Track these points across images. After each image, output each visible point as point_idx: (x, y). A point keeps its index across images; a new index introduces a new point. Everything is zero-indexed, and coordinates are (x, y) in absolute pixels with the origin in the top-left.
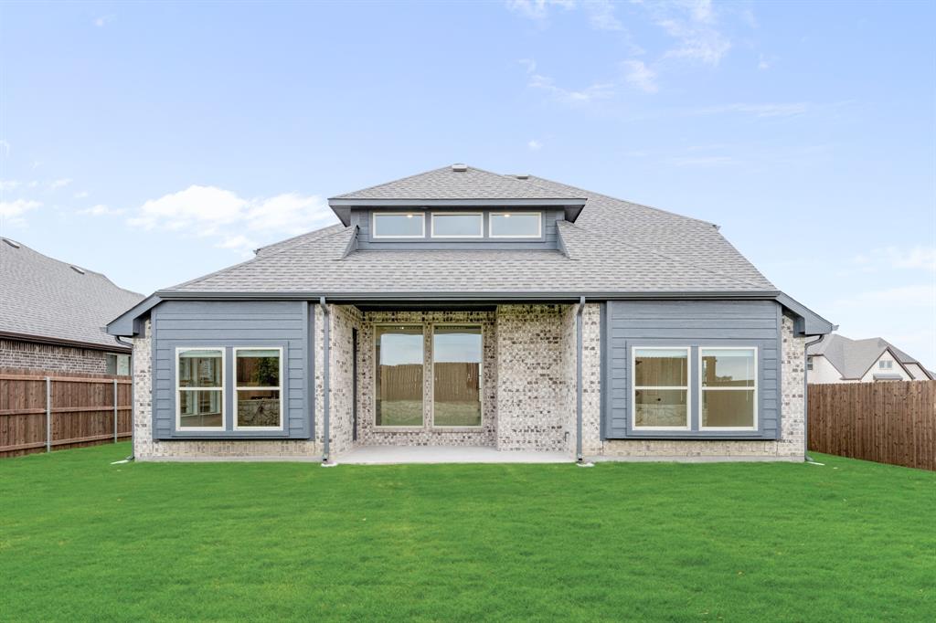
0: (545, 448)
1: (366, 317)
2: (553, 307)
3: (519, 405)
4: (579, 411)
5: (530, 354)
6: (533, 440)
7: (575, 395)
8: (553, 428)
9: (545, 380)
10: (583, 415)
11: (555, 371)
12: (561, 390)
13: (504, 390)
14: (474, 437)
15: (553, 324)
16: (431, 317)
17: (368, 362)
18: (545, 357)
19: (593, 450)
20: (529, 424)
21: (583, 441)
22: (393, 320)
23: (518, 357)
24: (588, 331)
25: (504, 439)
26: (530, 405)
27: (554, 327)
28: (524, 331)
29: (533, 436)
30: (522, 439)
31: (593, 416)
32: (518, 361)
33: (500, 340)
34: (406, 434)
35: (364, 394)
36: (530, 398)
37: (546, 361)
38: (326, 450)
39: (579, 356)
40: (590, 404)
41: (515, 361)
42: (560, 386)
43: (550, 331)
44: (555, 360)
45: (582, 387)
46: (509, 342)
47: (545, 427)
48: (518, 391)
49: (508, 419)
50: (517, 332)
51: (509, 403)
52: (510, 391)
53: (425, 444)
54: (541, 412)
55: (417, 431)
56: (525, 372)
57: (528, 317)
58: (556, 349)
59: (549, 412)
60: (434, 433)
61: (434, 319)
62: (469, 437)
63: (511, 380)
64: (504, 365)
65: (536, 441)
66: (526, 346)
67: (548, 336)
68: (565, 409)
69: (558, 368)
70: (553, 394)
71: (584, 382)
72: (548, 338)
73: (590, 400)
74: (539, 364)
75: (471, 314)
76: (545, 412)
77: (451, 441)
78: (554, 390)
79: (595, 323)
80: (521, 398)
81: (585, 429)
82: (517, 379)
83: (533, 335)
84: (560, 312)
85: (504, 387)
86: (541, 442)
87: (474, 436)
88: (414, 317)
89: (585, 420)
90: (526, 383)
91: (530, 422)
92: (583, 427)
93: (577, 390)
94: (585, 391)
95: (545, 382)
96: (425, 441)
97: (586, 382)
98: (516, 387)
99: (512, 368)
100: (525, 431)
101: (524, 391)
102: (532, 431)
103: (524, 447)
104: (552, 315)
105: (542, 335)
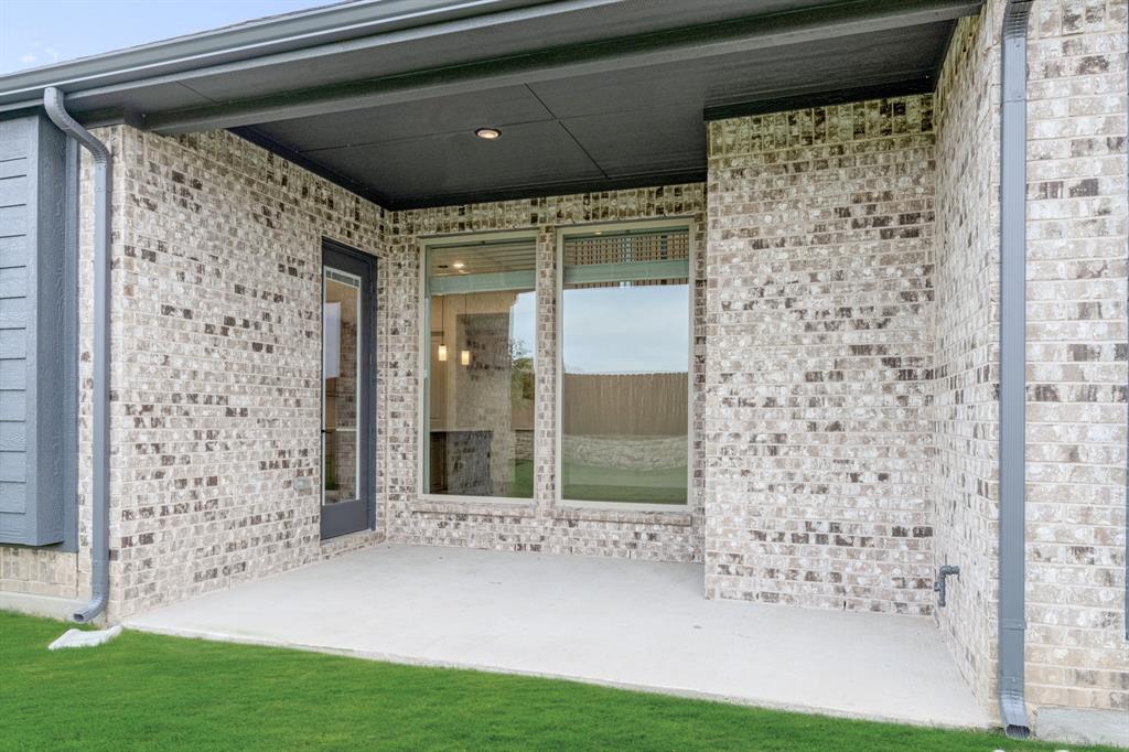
0: (868, 601)
1: (401, 225)
2: (901, 109)
3: (774, 451)
4: (1010, 490)
5: (814, 278)
6: (824, 570)
7: (988, 411)
8: (898, 532)
9: (871, 364)
10: (1032, 511)
11: (905, 331)
12: (929, 400)
13: (726, 401)
14: (664, 537)
15: (901, 169)
16: (553, 210)
17: (403, 335)
18: (868, 287)
19: (1091, 678)
20: (811, 515)
21: (1032, 636)
22: (462, 226)
23: (770, 291)
24: (1059, 108)
25: (723, 560)
26: (813, 452)
27: (905, 182)
28: (795, 204)
29: (825, 558)
30: (784, 564)
31: (1086, 515)
32: (774, 304)
33: (714, 236)
34: (488, 518)
35: (394, 415)
36: (813, 426)
37: (874, 299)
38: (103, 586)
39: (1010, 231)
40: (1073, 455)
41: (761, 307)
42: (926, 387)
43: (887, 196)
44: (906, 296)
45: (1025, 370)
46: (741, 244)
47: (869, 529)
48: (770, 403)
49: (737, 496)
50: (769, 208)
51: (743, 444)
52: (744, 403)
53: (536, 548)
54: (855, 477)
55: (516, 513)
56: (796, 338)
57: (808, 155)
58: (912, 258)
59: (883, 477)
60: (558, 520)
61: (559, 215)
62: (652, 537)
63: (749, 366)
64: (724, 319)
65: (837, 577)
66: (801, 253)
67: (880, 212)
68: (945, 471)
69: (917, 322)
70: (901, 414)
71: (1035, 350)
72: (879, 222)
73: (1072, 438)
74: (846, 311)
75: (659, 193)
76: (869, 478)
77: (604, 544)
78: (903, 399)
79: (1103, 64)
80: (784, 426)
81: (1045, 577)
82: (769, 365)
83: (825, 213)
84: (927, 126)
85: (723, 391)
86: (852, 578)
87: (665, 535)
88: (511, 215)
89: (1045, 532)
90: (798, 377)
91: (814, 510)
92: (1033, 569)
93: (998, 393)
94: (1046, 393)
95: (871, 374)
96: (535, 539)
97: (1049, 353)
98: (763, 391)
99: (751, 330)
100: (796, 538)
101: (794, 403)
102: (822, 539)
103: (788, 590)
104: (897, 138)
105: (859, 212)
